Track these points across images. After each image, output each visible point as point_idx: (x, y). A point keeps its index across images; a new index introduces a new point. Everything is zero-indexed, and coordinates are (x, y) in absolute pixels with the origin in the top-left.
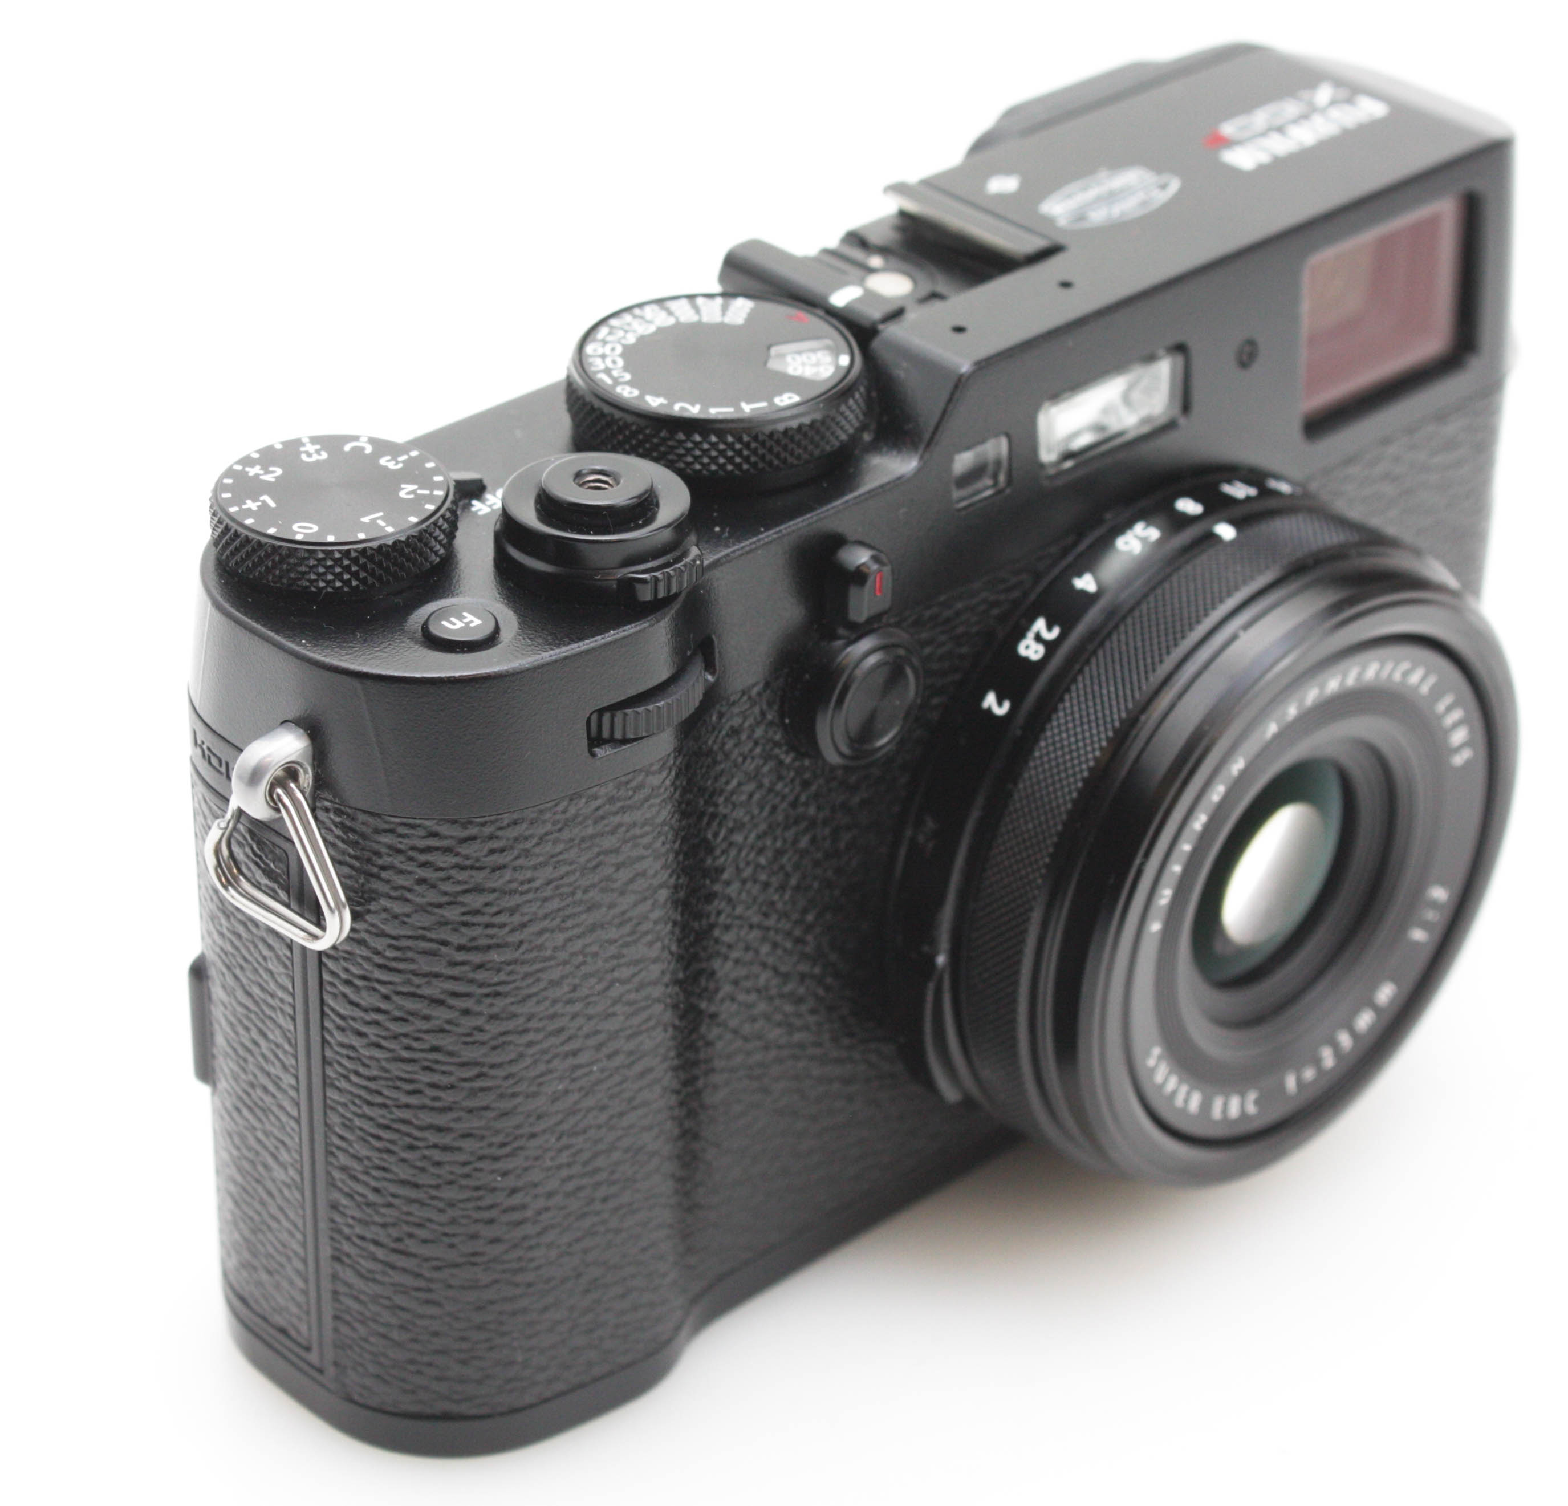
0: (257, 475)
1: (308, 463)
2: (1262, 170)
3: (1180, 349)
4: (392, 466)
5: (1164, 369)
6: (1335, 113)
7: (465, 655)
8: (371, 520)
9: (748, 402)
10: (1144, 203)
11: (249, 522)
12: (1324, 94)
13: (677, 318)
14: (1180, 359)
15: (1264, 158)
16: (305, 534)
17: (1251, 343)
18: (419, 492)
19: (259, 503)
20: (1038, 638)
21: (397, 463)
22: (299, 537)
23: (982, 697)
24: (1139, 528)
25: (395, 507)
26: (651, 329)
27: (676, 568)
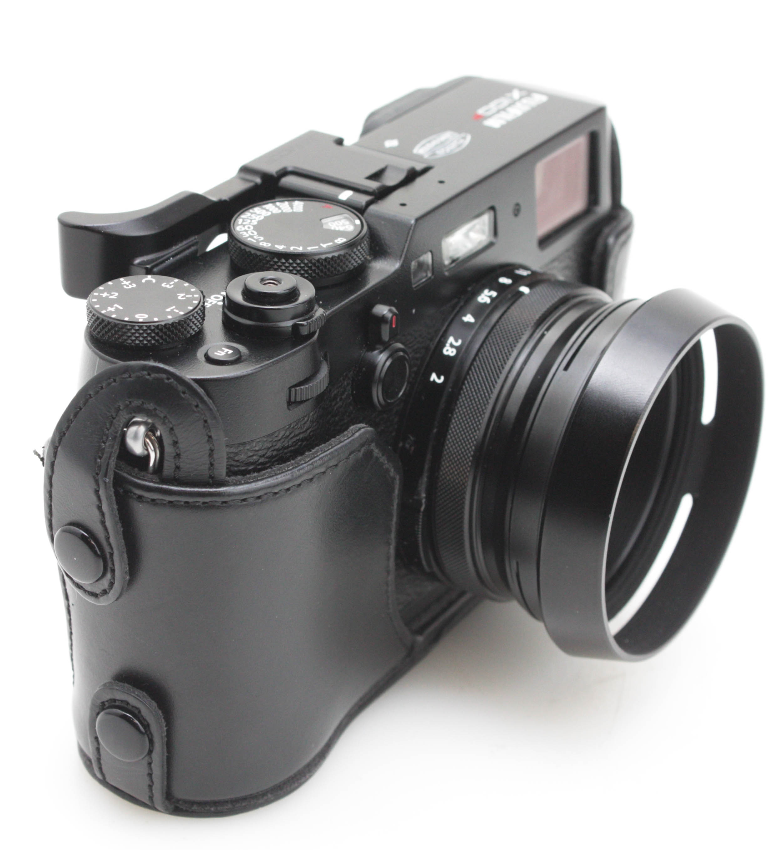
0: (107, 297)
1: (127, 289)
2: (503, 127)
3: (493, 208)
4: (168, 286)
5: (486, 219)
6: (525, 101)
7: (230, 366)
8: (171, 310)
9: (324, 243)
10: (459, 146)
11: (114, 316)
12: (516, 94)
13: (282, 211)
14: (492, 213)
15: (503, 122)
16: (143, 319)
17: (518, 205)
18: (187, 296)
19: (115, 308)
20: (452, 346)
21: (170, 285)
22: (141, 320)
23: (430, 375)
24: (486, 292)
25: (179, 304)
26: (262, 218)
27: (313, 320)
